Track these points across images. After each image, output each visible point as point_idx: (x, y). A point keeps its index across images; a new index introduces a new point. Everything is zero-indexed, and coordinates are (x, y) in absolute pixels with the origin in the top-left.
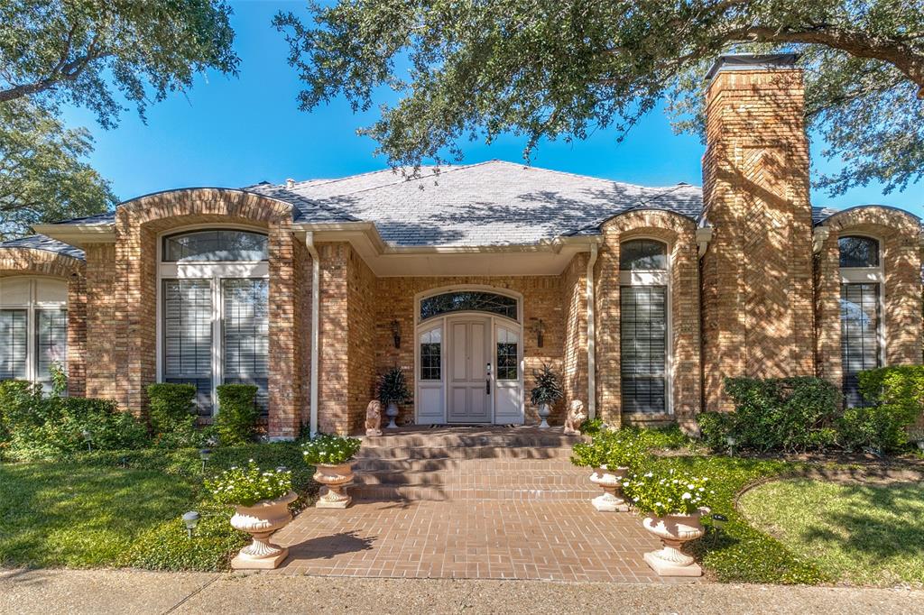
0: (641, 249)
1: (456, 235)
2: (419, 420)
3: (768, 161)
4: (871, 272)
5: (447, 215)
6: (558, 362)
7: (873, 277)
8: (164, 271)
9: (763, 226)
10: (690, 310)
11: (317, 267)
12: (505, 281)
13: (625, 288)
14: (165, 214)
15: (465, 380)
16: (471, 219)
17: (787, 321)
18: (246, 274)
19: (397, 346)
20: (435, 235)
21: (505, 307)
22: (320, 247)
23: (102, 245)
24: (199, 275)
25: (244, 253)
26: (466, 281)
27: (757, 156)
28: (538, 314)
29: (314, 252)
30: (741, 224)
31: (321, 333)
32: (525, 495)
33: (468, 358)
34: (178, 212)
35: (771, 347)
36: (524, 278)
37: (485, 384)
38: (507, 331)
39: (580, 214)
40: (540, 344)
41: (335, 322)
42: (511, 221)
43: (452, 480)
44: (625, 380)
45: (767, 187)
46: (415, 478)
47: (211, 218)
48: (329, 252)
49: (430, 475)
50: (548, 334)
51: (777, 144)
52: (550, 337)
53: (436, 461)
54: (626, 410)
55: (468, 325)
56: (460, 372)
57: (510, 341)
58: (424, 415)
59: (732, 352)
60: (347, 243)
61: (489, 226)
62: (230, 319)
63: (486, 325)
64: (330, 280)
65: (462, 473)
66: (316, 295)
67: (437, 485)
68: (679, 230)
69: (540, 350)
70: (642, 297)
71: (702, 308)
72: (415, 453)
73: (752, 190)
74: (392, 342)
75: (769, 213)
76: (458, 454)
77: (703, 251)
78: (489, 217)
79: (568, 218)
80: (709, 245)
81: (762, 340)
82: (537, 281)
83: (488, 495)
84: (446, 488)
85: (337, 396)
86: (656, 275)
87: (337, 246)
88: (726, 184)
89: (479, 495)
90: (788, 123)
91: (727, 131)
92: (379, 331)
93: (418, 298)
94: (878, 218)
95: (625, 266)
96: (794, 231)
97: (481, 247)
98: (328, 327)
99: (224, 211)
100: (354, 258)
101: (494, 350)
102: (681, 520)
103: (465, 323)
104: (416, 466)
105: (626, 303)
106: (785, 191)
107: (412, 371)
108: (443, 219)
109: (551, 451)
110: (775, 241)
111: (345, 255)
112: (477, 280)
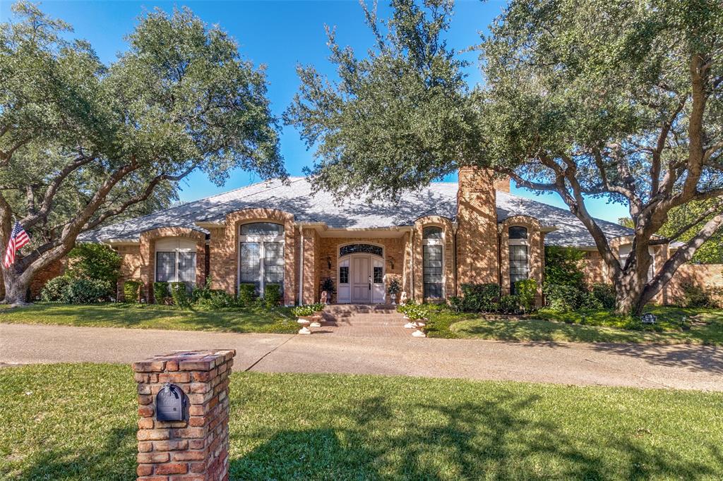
0: (431, 231)
1: (354, 222)
2: (339, 301)
3: (478, 198)
4: (522, 241)
5: (351, 210)
6: (399, 276)
7: (523, 243)
8: (241, 238)
9: (477, 224)
10: (450, 256)
11: (302, 238)
12: (378, 240)
13: (424, 247)
14: (242, 218)
15: (359, 284)
16: (361, 213)
17: (485, 261)
18: (272, 241)
19: (330, 268)
20: (345, 221)
21: (377, 251)
22: (304, 230)
23: (217, 229)
24: (253, 241)
25: (270, 232)
26: (360, 239)
27: (474, 196)
28: (392, 254)
29: (302, 233)
30: (468, 223)
31: (303, 264)
32: (382, 325)
33: (361, 273)
34: (247, 217)
35: (479, 271)
36: (386, 239)
37: (368, 285)
38: (378, 262)
39: (409, 210)
40: (393, 268)
41: (307, 260)
42: (379, 214)
43: (352, 320)
44: (425, 284)
45: (478, 208)
46: (340, 319)
47: (261, 219)
48: (307, 233)
49: (344, 318)
50: (395, 263)
51: (482, 191)
52: (396, 265)
53: (347, 314)
54: (425, 296)
55: (361, 259)
56: (357, 280)
57: (379, 266)
58: (342, 299)
59: (464, 273)
60: (314, 229)
61: (370, 217)
62: (266, 258)
63: (369, 259)
64: (307, 243)
65: (356, 317)
66: (302, 249)
67: (348, 322)
68: (444, 223)
69: (393, 270)
70: (431, 250)
71: (456, 255)
72: (337, 311)
73: (473, 209)
74: (328, 266)
75: (479, 218)
76: (355, 313)
77: (455, 233)
78: (369, 211)
79: (404, 213)
80: (457, 230)
81: (476, 269)
82: (391, 240)
83: (368, 324)
84: (351, 322)
85: (308, 290)
86: (436, 241)
87: (310, 230)
88: (463, 207)
89: (365, 324)
90: (487, 183)
91: (463, 186)
92: (322, 261)
93: (339, 247)
94: (523, 220)
95: (425, 237)
96: (489, 224)
97: (365, 229)
98: (305, 262)
99: (266, 217)
100: (316, 235)
101: (372, 270)
102: (419, 321)
103: (360, 258)
104: (339, 316)
105: (425, 252)
106: (486, 210)
107: (336, 279)
108: (349, 213)
109: (390, 311)
110: (481, 229)
111: (313, 233)
112: (364, 239)
